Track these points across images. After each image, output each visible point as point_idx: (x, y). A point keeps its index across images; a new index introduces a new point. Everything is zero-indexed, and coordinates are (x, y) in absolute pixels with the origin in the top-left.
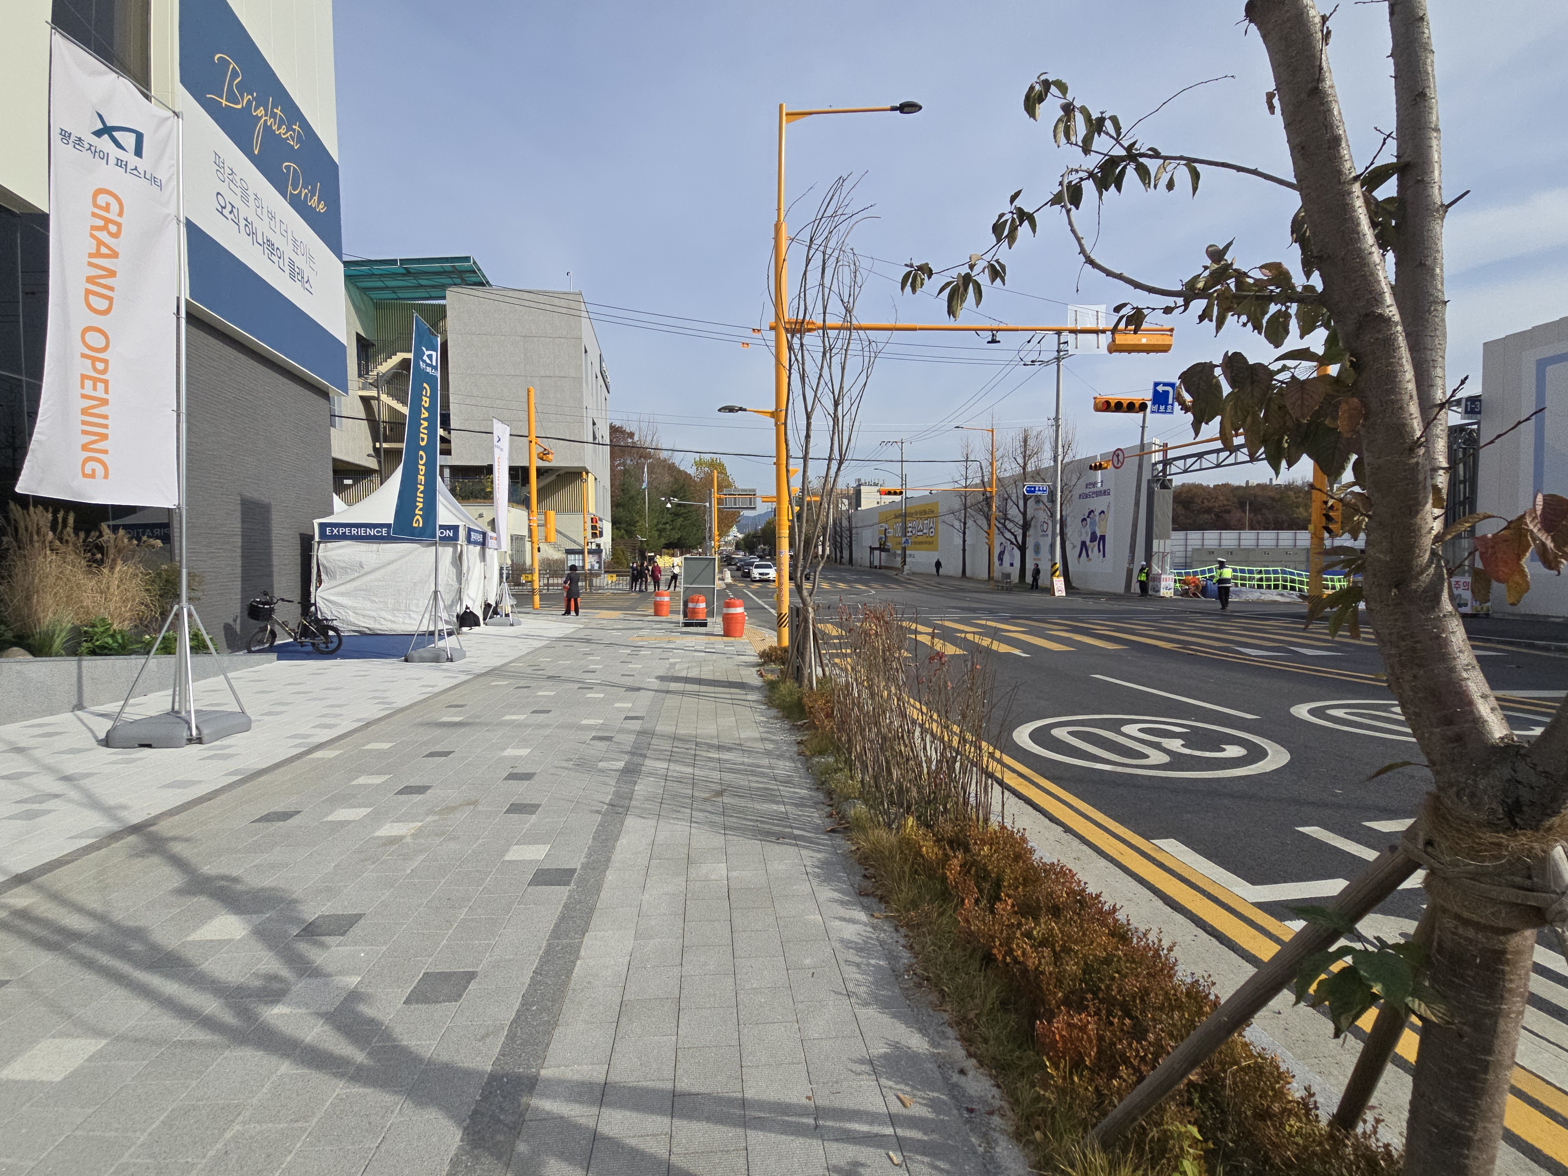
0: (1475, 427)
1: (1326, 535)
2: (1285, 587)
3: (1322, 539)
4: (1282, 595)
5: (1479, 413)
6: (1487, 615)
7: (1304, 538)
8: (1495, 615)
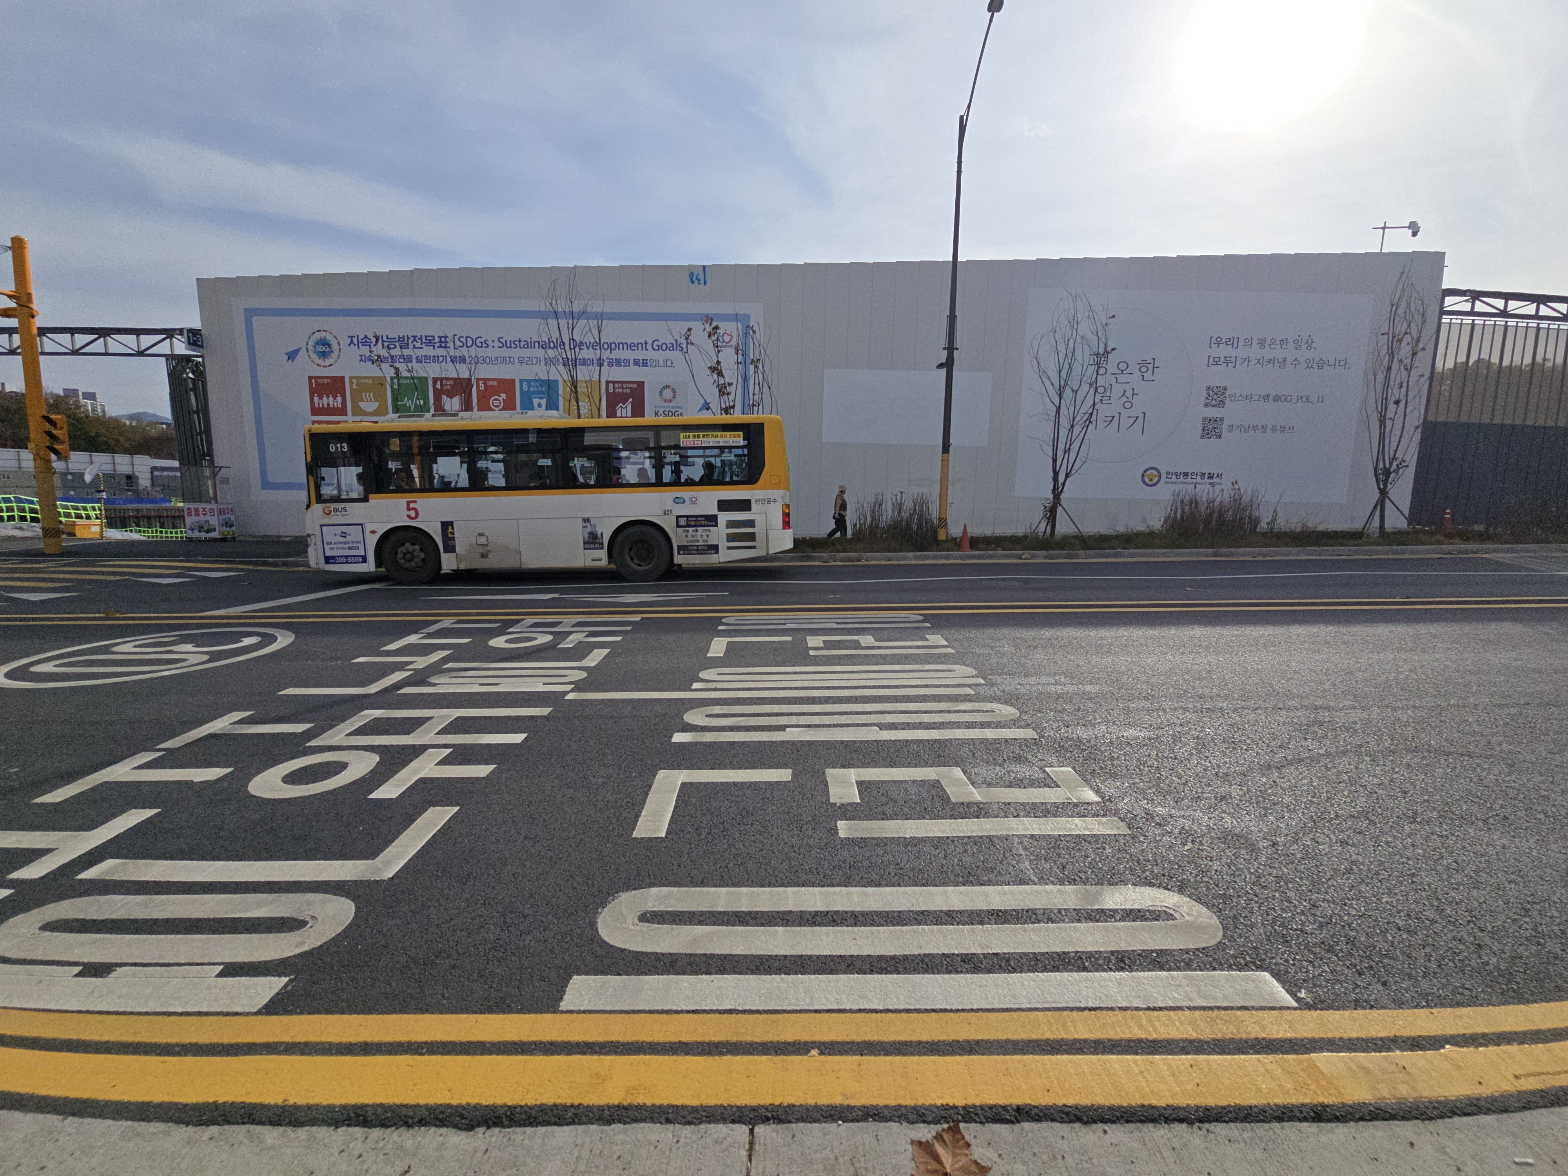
0: (200, 360)
1: (53, 457)
2: (23, 519)
3: (49, 461)
4: (20, 528)
5: (202, 346)
6: (234, 538)
7: (27, 458)
8: (240, 538)
